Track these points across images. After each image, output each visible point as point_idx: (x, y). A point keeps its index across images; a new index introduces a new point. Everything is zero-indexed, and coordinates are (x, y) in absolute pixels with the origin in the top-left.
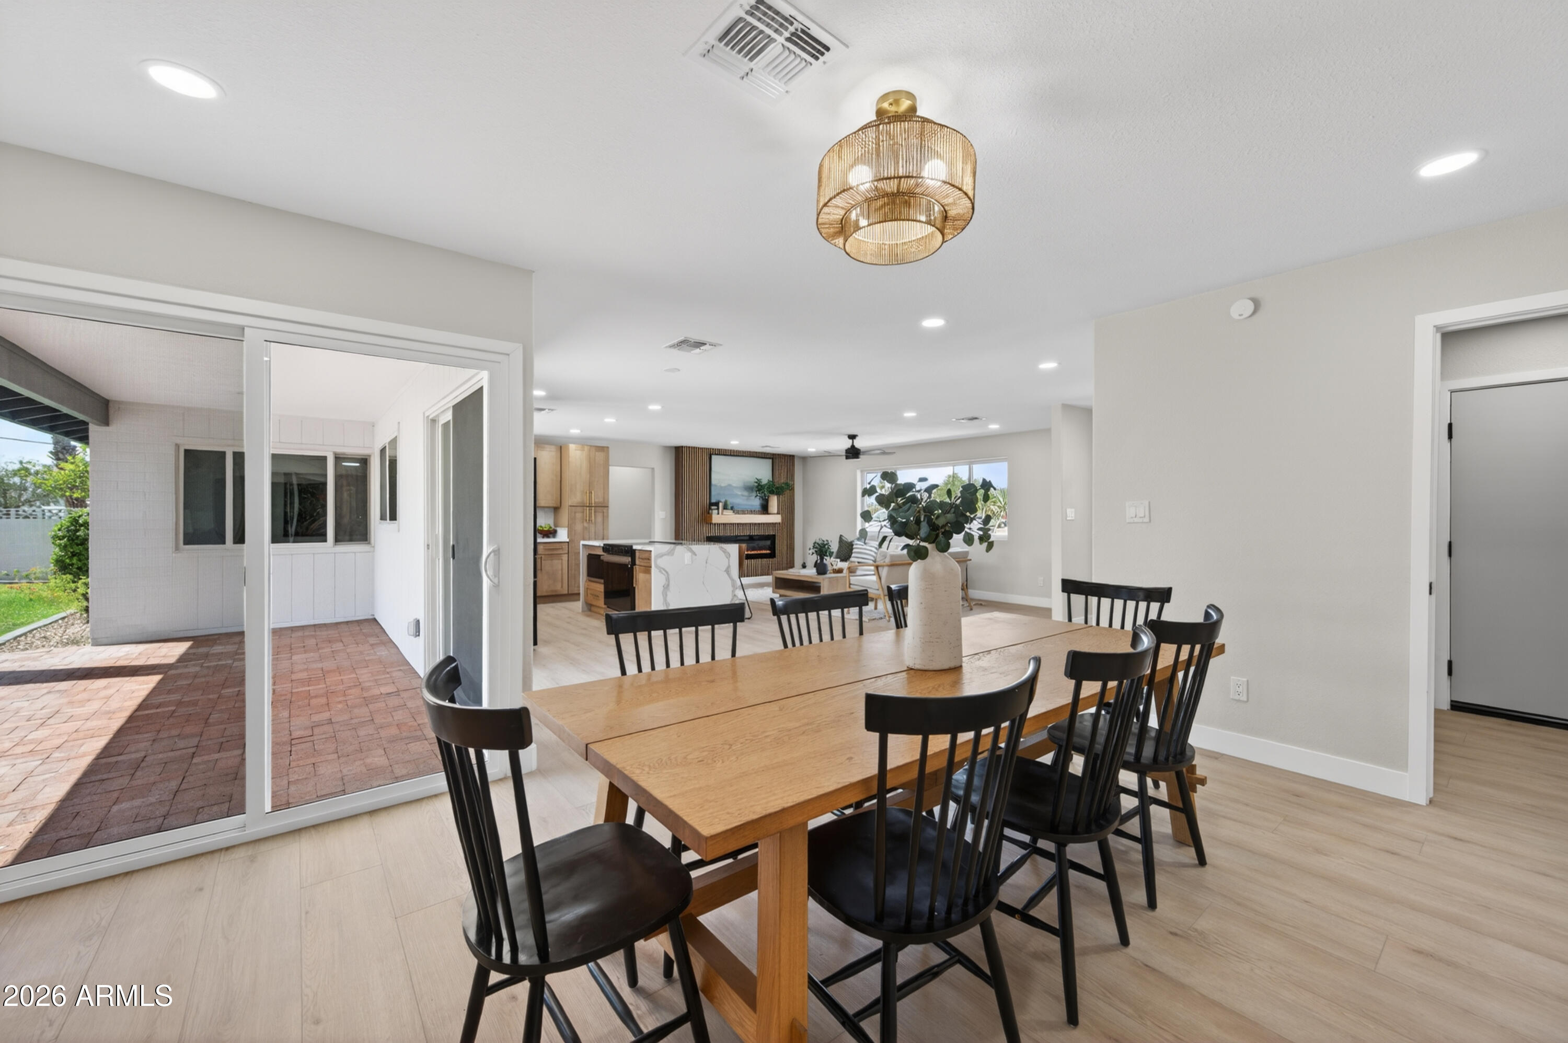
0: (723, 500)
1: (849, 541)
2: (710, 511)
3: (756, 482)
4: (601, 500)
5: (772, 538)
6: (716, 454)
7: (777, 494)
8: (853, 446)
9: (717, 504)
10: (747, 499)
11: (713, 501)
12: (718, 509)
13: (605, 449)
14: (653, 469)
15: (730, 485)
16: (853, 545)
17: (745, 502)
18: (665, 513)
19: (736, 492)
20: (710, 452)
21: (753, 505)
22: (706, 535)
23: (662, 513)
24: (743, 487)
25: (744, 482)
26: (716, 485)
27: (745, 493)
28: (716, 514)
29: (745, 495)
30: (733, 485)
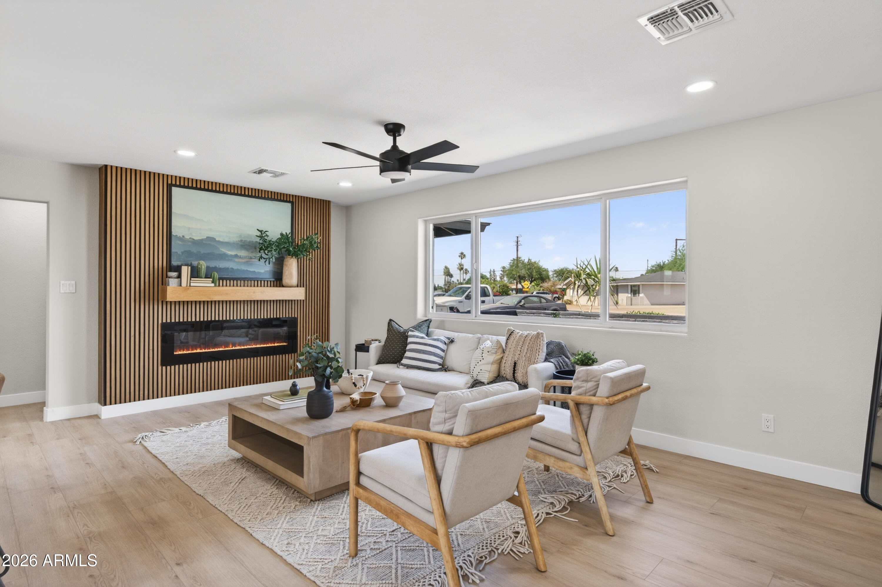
0: (193, 263)
1: (402, 330)
2: (164, 280)
3: (260, 236)
5: (292, 323)
6: (180, 186)
7: (297, 256)
8: (395, 146)
9: (179, 269)
10: (245, 263)
11: (173, 262)
12: (179, 277)
14: (47, 204)
15: (212, 239)
16: (407, 337)
17: (242, 267)
18: (73, 282)
19: (224, 250)
20: (169, 182)
21: (258, 272)
22: (160, 322)
23: (68, 282)
24: (239, 244)
25: (241, 236)
26: (181, 236)
27: (243, 253)
28: (176, 286)
29: (242, 257)
30: (217, 239)
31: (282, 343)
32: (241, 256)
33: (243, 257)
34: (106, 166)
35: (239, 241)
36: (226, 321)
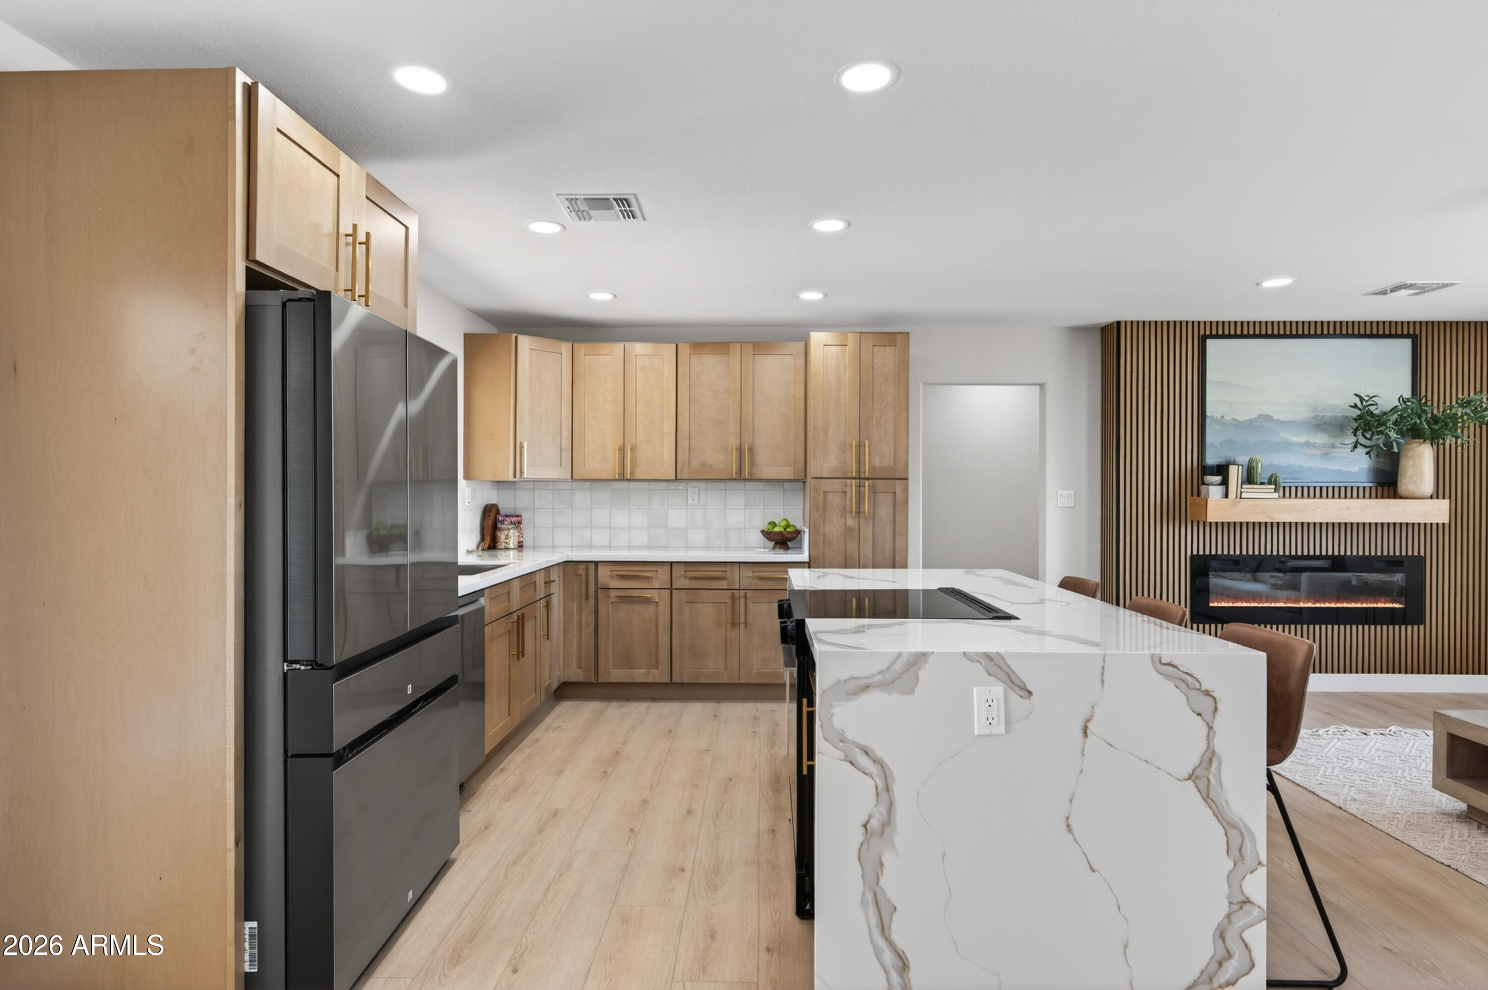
0: (1244, 460)
2: (1203, 488)
3: (1355, 406)
4: (887, 462)
5: (1414, 564)
6: (1217, 336)
7: (1430, 439)
9: (1222, 470)
10: (1325, 456)
11: (1211, 460)
12: (1225, 483)
13: (899, 337)
14: (1042, 386)
15: (1267, 418)
17: (1320, 464)
18: (1072, 492)
19: (1286, 435)
20: (1202, 333)
21: (1346, 471)
22: (1189, 553)
23: (1065, 492)
24: (1311, 422)
25: (1315, 409)
26: (1220, 417)
27: (1321, 439)
28: (1220, 497)
29: (1317, 445)
30: (1275, 418)
31: (1393, 603)
32: (1315, 443)
33: (1319, 446)
34: (1119, 323)
35: (1312, 417)
36: (1291, 557)
